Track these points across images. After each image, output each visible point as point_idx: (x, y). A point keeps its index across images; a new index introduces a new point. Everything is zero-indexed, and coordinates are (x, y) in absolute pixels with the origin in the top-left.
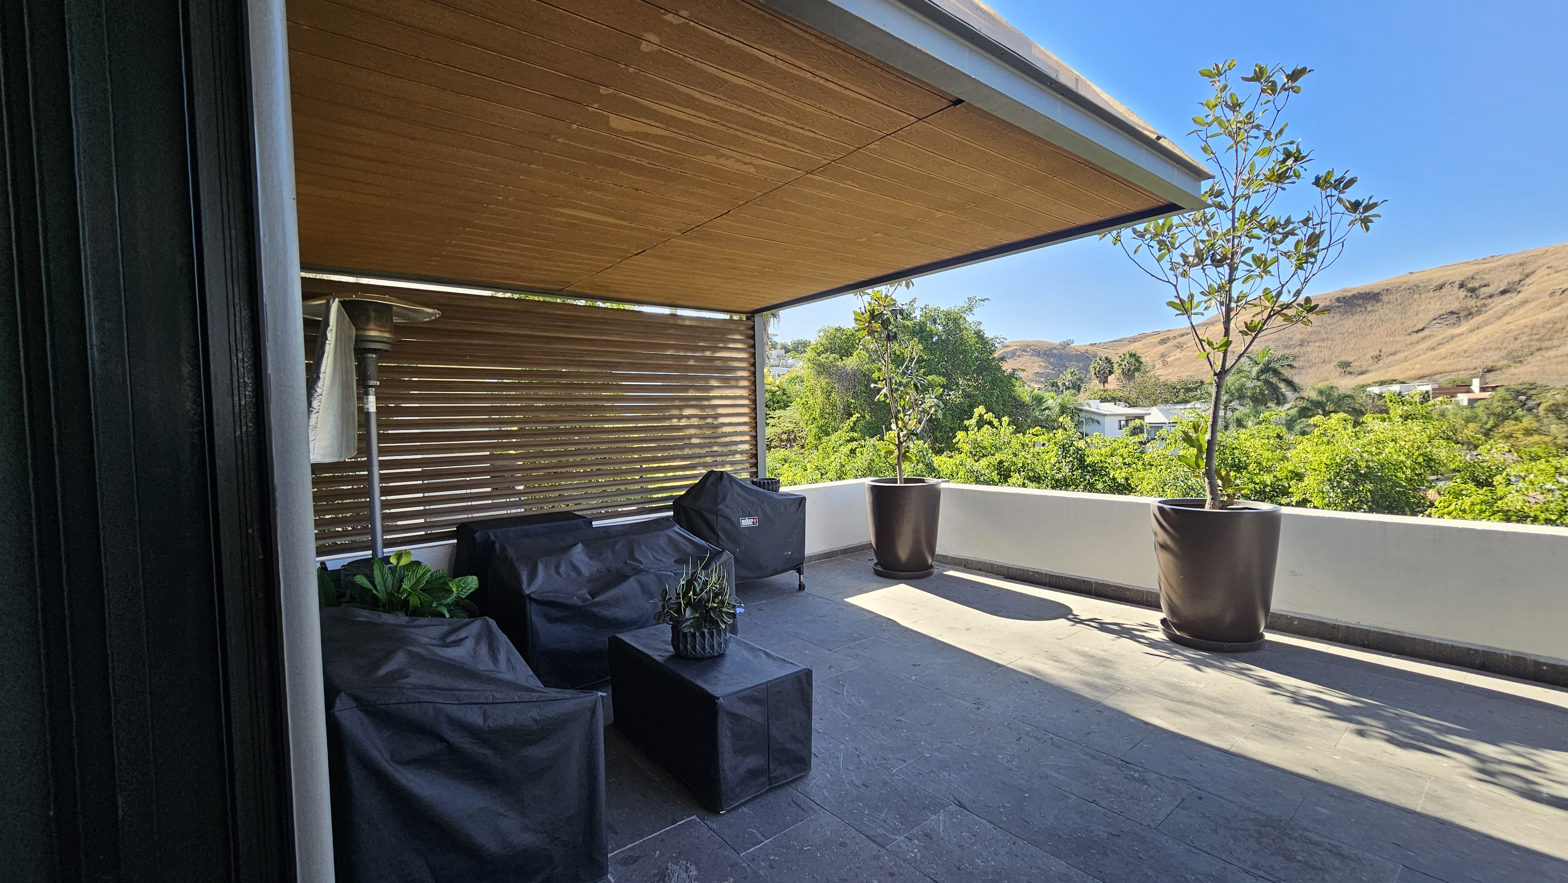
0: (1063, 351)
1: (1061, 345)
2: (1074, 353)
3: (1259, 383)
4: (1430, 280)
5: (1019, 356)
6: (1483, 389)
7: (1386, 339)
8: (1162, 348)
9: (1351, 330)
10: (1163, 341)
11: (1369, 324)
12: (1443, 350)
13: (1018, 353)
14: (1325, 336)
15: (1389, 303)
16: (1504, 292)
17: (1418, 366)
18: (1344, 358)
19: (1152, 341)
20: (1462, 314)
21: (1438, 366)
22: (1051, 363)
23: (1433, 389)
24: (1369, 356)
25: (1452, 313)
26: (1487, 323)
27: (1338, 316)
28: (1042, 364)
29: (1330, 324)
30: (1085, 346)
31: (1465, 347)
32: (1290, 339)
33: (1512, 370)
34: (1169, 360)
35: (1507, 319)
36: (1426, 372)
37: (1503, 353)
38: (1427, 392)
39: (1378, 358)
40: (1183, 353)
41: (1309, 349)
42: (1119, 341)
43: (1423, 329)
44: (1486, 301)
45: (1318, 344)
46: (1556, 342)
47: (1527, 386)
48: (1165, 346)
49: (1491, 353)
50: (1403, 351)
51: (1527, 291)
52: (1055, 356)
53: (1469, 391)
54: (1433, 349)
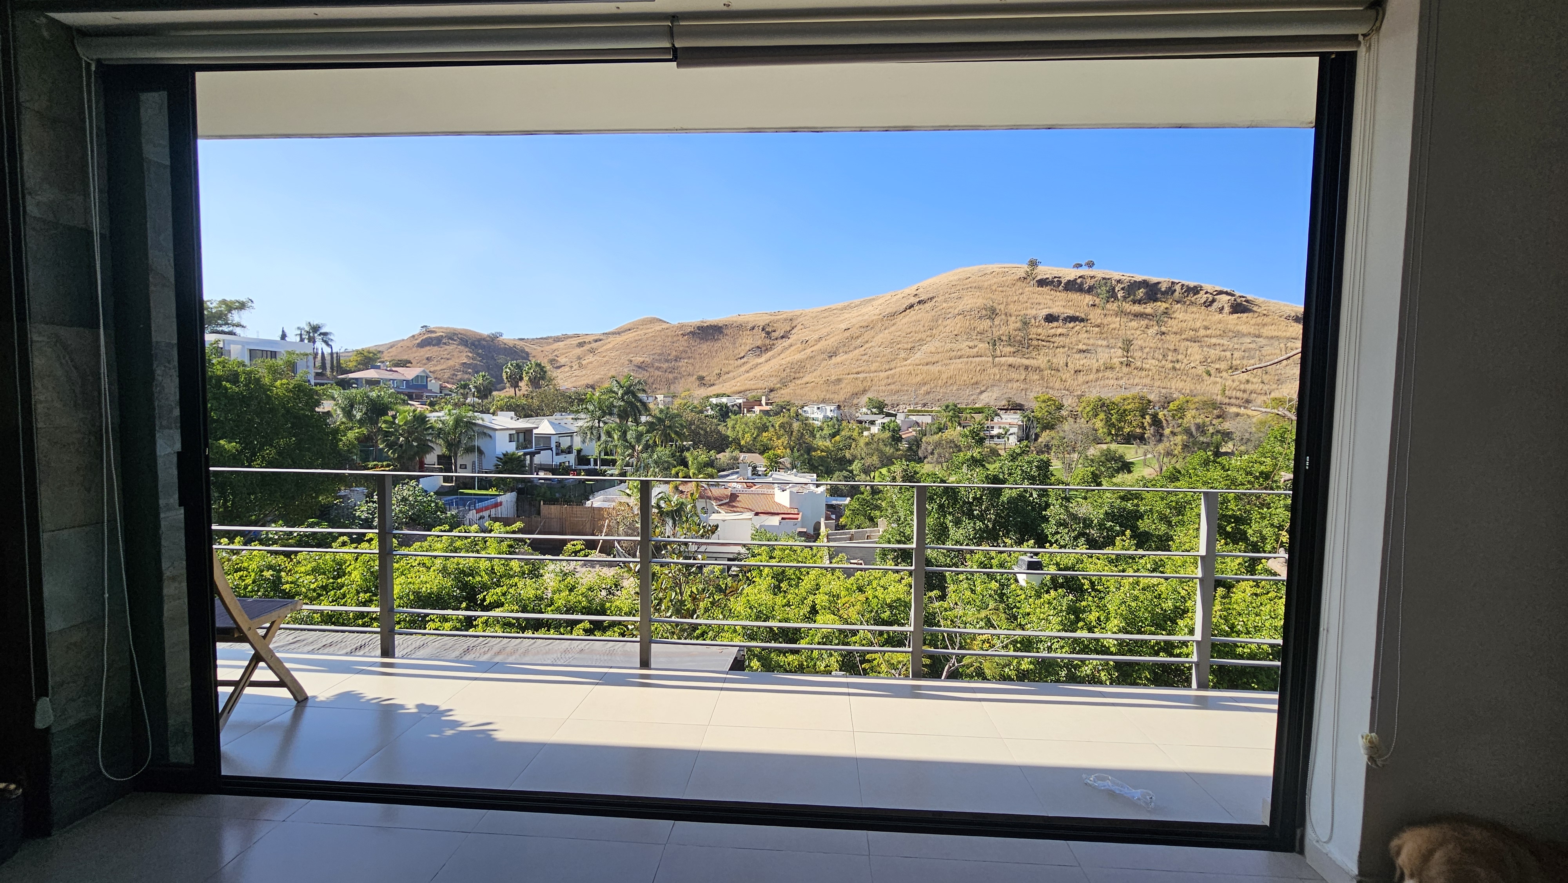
0: (491, 343)
1: (489, 336)
2: (502, 346)
3: (622, 404)
4: (748, 322)
5: (445, 344)
6: (767, 404)
7: (724, 362)
8: (578, 351)
9: (705, 352)
10: (581, 345)
11: (715, 349)
12: (751, 374)
13: (444, 341)
14: (690, 355)
15: (726, 335)
16: (782, 337)
17: (739, 384)
18: (700, 373)
19: (572, 342)
20: (763, 349)
21: (749, 384)
22: (478, 354)
23: (744, 402)
24: (715, 373)
25: (758, 347)
26: (774, 357)
27: (698, 340)
28: (470, 355)
29: (693, 346)
30: (514, 340)
31: (761, 373)
32: (669, 355)
33: (782, 392)
34: (584, 362)
35: (782, 356)
36: (742, 388)
37: (779, 379)
38: (740, 404)
39: (719, 375)
40: (595, 358)
41: (680, 364)
42: (545, 339)
43: (743, 357)
44: (775, 342)
45: (686, 361)
46: (801, 375)
47: (785, 403)
48: (582, 349)
49: (773, 379)
50: (733, 372)
51: (793, 338)
52: (483, 347)
53: (761, 405)
54: (748, 372)
